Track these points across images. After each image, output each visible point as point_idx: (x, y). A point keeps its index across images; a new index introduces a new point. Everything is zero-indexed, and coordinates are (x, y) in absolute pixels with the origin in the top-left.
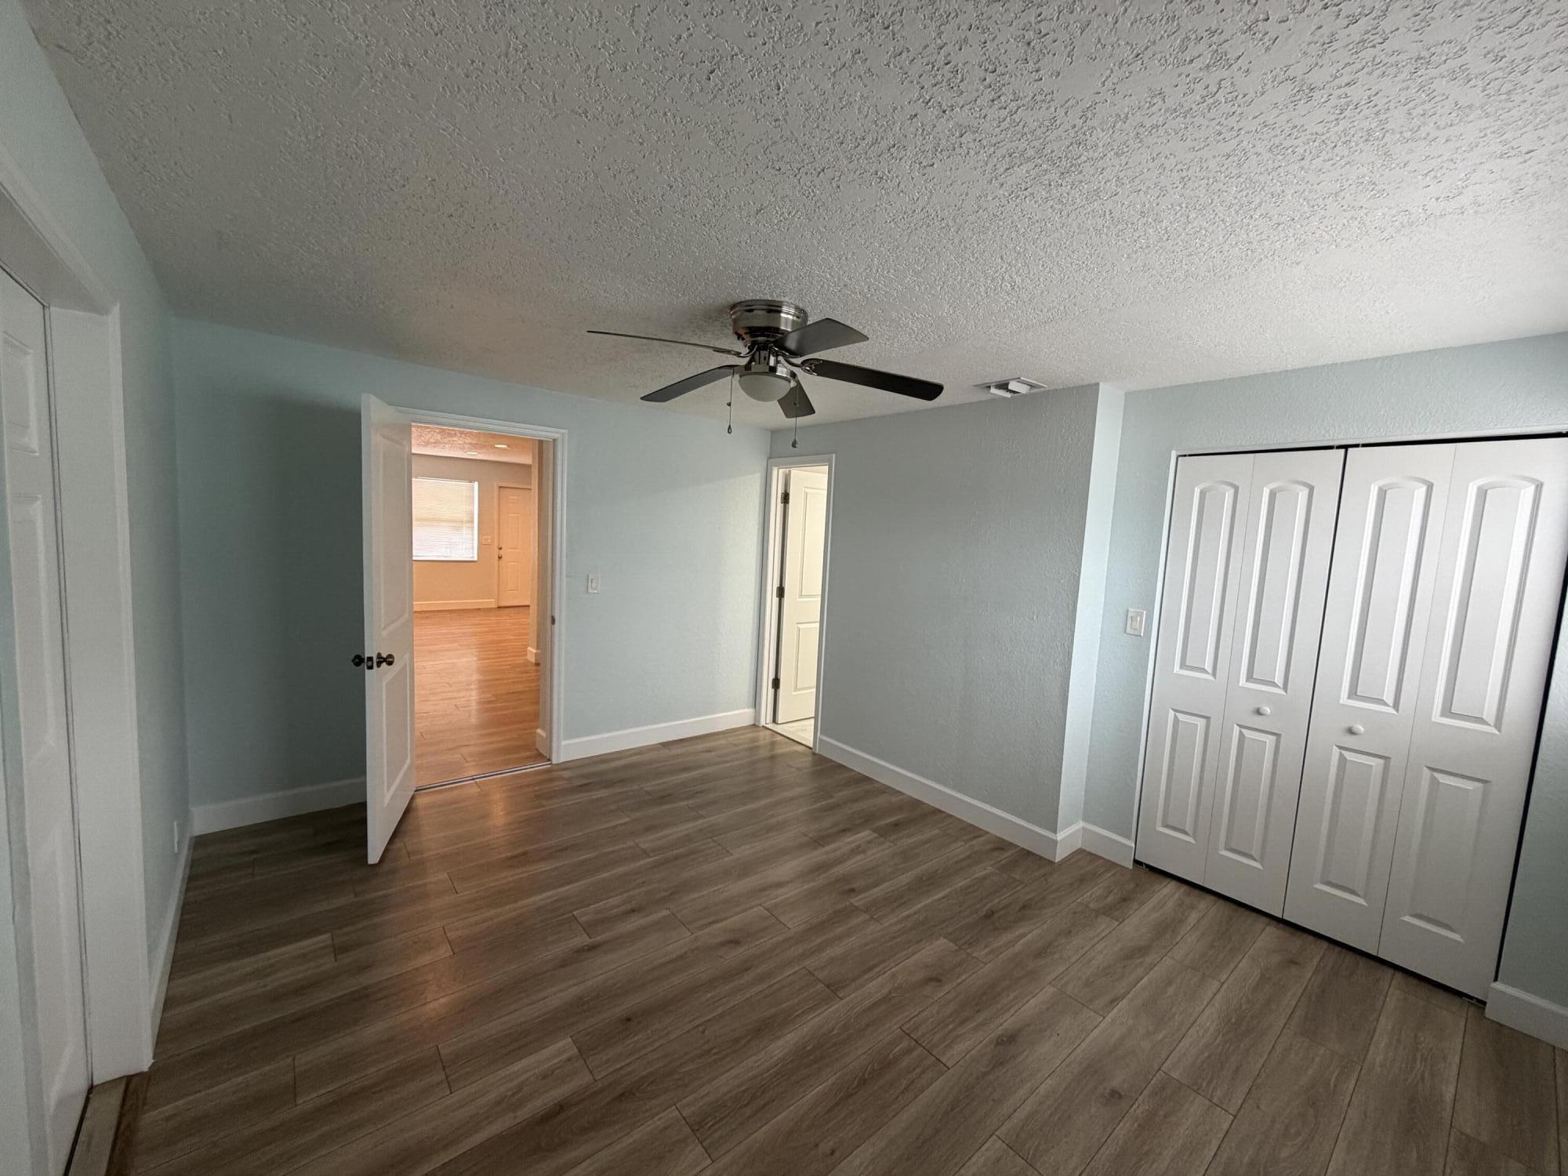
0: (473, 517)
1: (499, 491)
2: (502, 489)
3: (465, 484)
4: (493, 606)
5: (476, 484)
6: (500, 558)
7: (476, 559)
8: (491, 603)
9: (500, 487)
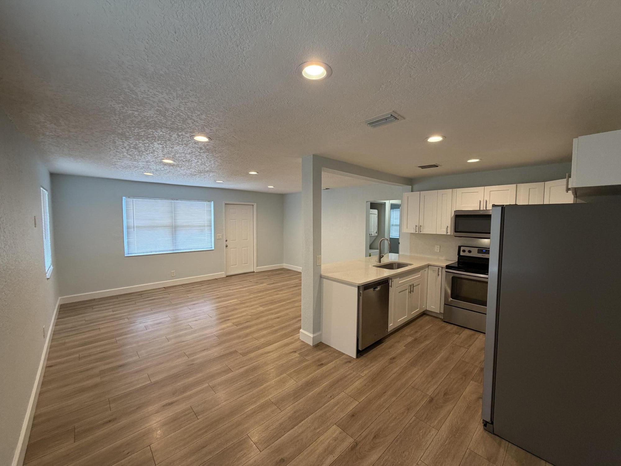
0: (211, 223)
1: (225, 206)
2: (226, 205)
3: (206, 203)
4: (224, 277)
5: (212, 202)
6: (227, 246)
7: (213, 249)
8: (222, 274)
9: (226, 204)
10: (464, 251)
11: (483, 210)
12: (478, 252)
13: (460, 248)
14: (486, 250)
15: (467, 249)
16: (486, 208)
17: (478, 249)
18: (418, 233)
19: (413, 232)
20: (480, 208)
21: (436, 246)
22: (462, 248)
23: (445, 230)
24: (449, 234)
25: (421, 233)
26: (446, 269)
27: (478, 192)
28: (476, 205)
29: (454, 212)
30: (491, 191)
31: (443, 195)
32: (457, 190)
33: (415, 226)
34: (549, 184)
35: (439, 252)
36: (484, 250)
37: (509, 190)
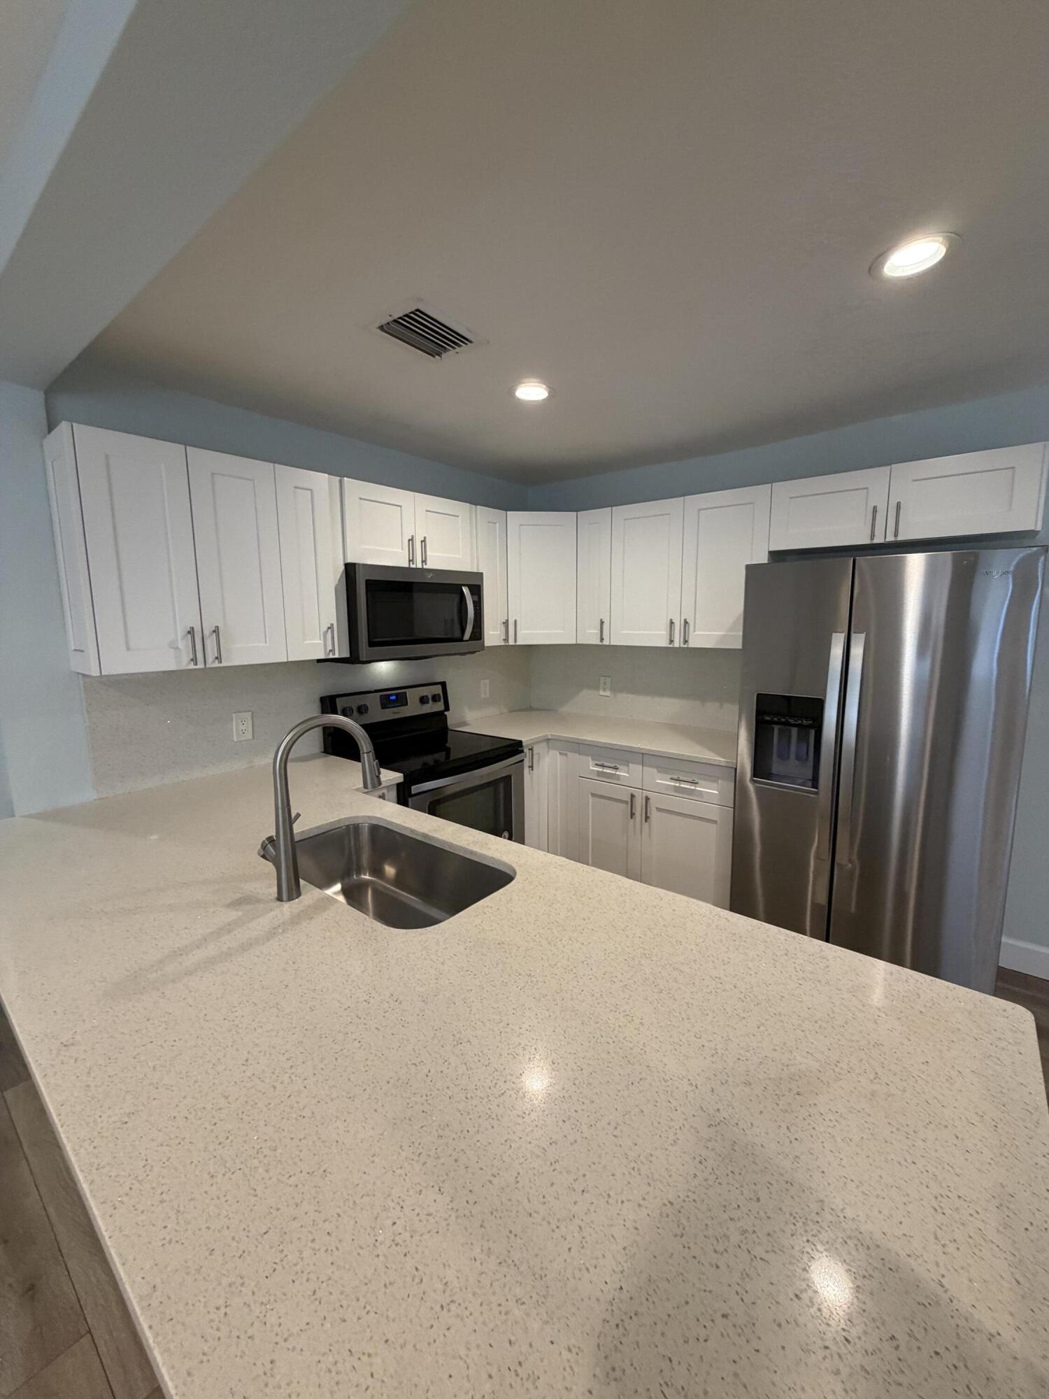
10: (348, 711)
11: (423, 570)
12: (384, 706)
13: (331, 702)
14: (397, 695)
15: (355, 703)
16: (423, 563)
17: (381, 698)
19: (173, 667)
20: (410, 562)
22: (341, 704)
23: (318, 641)
24: (336, 654)
25: (222, 664)
26: (413, 787)
27: (400, 507)
28: (400, 550)
29: (343, 567)
30: (427, 511)
31: (297, 490)
32: (341, 482)
33: (181, 631)
34: (516, 518)
35: (251, 738)
36: (392, 695)
37: (458, 516)
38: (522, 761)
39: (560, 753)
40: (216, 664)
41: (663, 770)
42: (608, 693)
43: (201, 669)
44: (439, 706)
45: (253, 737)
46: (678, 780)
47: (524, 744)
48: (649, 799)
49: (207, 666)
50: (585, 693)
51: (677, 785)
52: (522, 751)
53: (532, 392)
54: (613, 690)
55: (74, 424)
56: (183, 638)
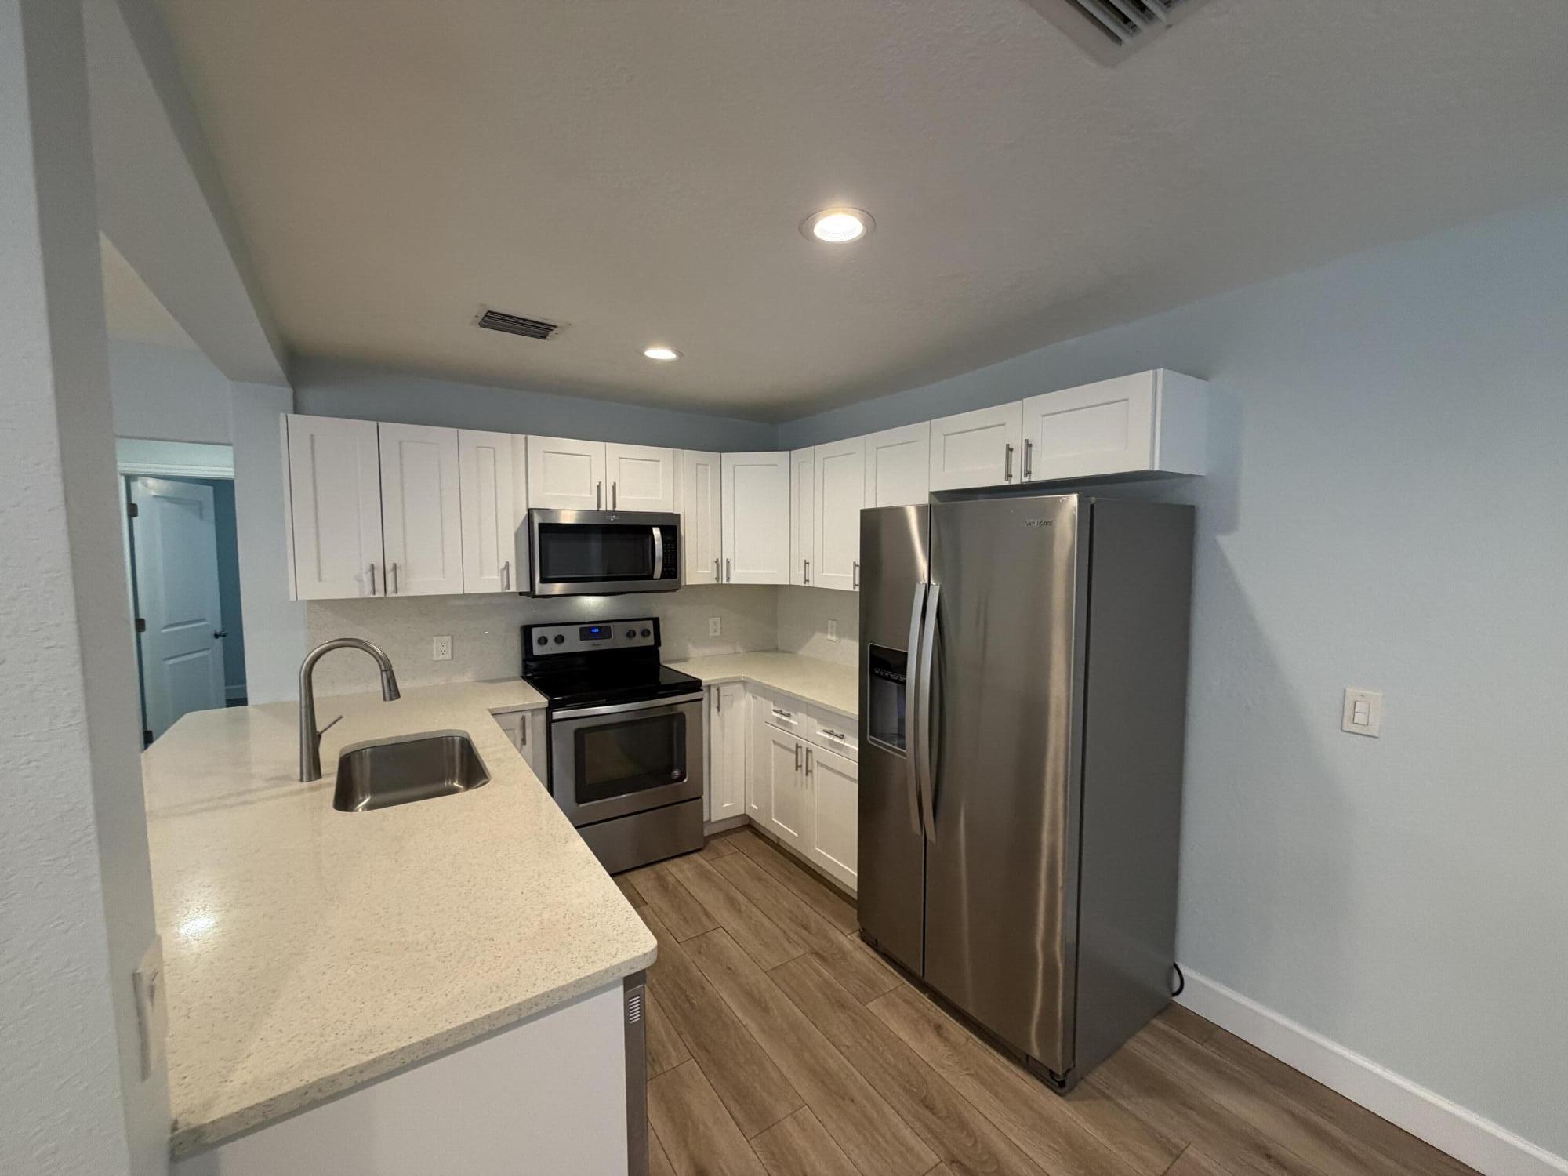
10: (543, 641)
11: (607, 513)
12: (583, 637)
13: (526, 631)
14: (599, 628)
15: (551, 633)
16: (614, 506)
17: (581, 629)
18: (383, 596)
19: (356, 595)
20: (599, 505)
21: (435, 638)
22: (536, 633)
23: (496, 577)
24: (513, 589)
25: (400, 594)
26: (554, 713)
27: (590, 456)
28: (588, 495)
29: (526, 512)
30: (621, 458)
31: (479, 449)
32: (526, 439)
33: (366, 567)
34: (730, 459)
35: (450, 657)
36: (594, 628)
37: (659, 461)
38: (701, 699)
39: (753, 697)
40: (394, 595)
41: (821, 720)
42: (834, 638)
43: (381, 598)
44: (650, 641)
45: (452, 658)
46: (831, 733)
47: (703, 684)
48: (811, 751)
49: (387, 596)
50: (818, 636)
51: (831, 738)
52: (702, 690)
53: (660, 353)
54: (838, 634)
55: (289, 415)
56: (366, 573)
